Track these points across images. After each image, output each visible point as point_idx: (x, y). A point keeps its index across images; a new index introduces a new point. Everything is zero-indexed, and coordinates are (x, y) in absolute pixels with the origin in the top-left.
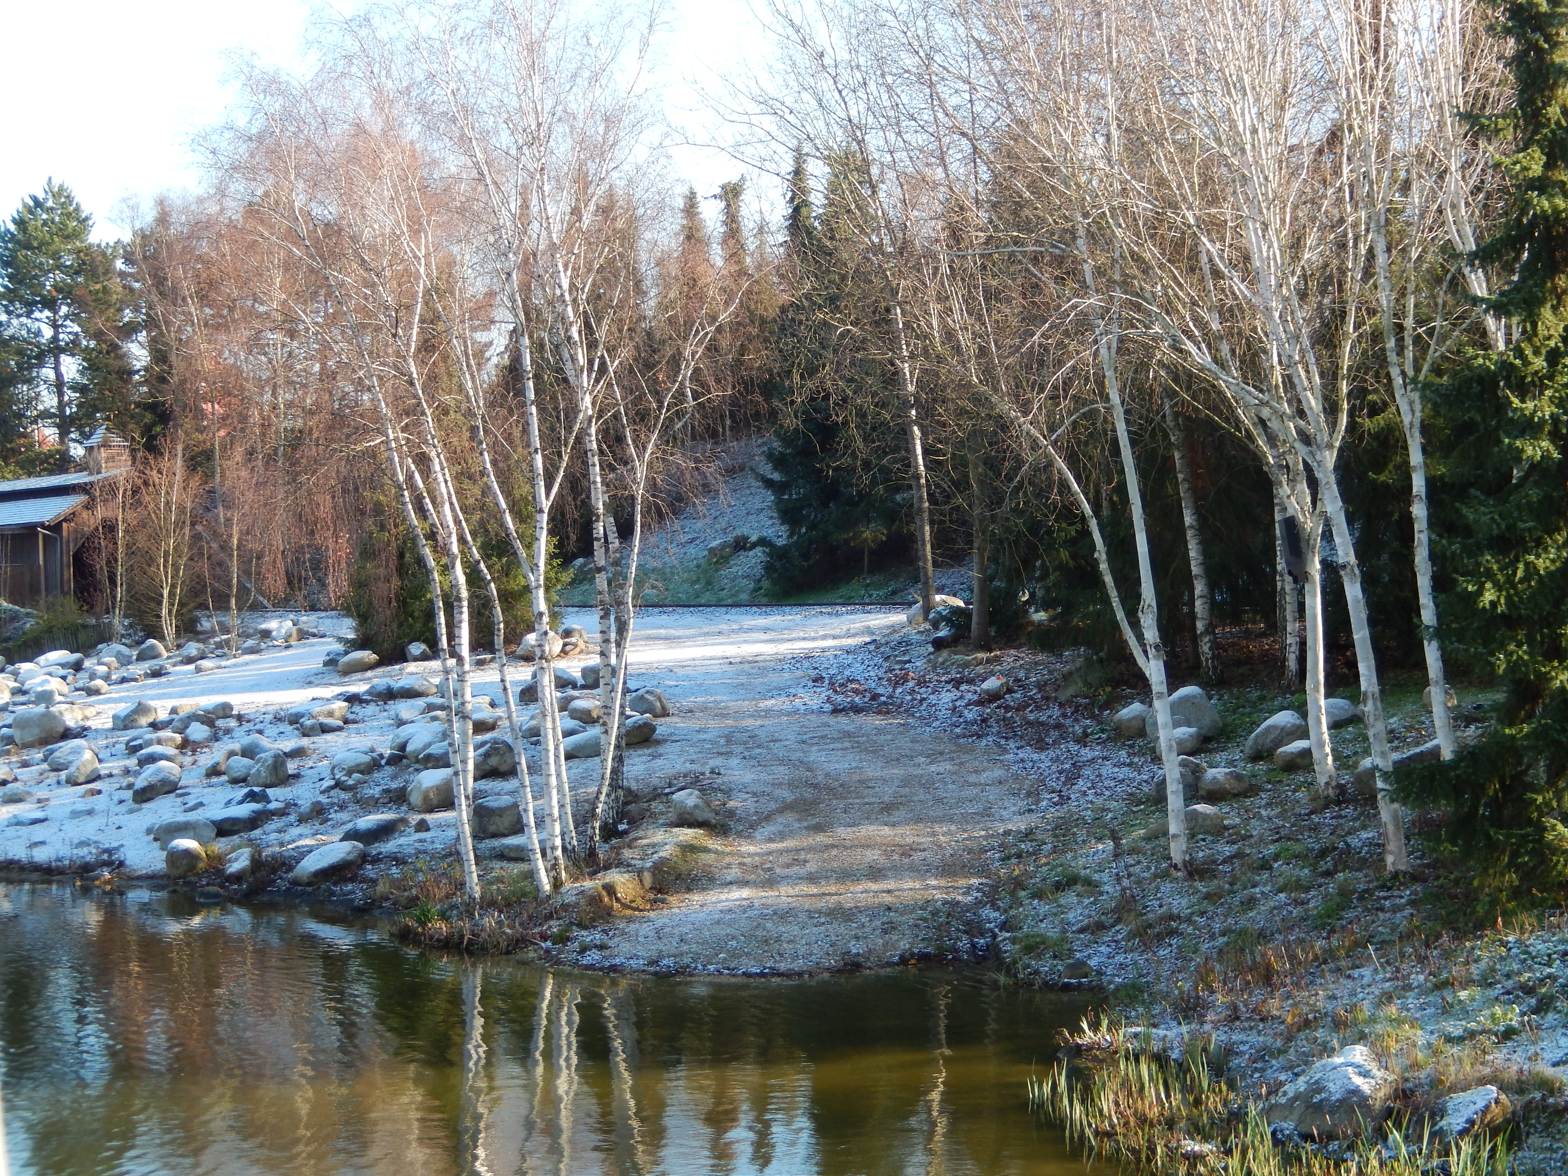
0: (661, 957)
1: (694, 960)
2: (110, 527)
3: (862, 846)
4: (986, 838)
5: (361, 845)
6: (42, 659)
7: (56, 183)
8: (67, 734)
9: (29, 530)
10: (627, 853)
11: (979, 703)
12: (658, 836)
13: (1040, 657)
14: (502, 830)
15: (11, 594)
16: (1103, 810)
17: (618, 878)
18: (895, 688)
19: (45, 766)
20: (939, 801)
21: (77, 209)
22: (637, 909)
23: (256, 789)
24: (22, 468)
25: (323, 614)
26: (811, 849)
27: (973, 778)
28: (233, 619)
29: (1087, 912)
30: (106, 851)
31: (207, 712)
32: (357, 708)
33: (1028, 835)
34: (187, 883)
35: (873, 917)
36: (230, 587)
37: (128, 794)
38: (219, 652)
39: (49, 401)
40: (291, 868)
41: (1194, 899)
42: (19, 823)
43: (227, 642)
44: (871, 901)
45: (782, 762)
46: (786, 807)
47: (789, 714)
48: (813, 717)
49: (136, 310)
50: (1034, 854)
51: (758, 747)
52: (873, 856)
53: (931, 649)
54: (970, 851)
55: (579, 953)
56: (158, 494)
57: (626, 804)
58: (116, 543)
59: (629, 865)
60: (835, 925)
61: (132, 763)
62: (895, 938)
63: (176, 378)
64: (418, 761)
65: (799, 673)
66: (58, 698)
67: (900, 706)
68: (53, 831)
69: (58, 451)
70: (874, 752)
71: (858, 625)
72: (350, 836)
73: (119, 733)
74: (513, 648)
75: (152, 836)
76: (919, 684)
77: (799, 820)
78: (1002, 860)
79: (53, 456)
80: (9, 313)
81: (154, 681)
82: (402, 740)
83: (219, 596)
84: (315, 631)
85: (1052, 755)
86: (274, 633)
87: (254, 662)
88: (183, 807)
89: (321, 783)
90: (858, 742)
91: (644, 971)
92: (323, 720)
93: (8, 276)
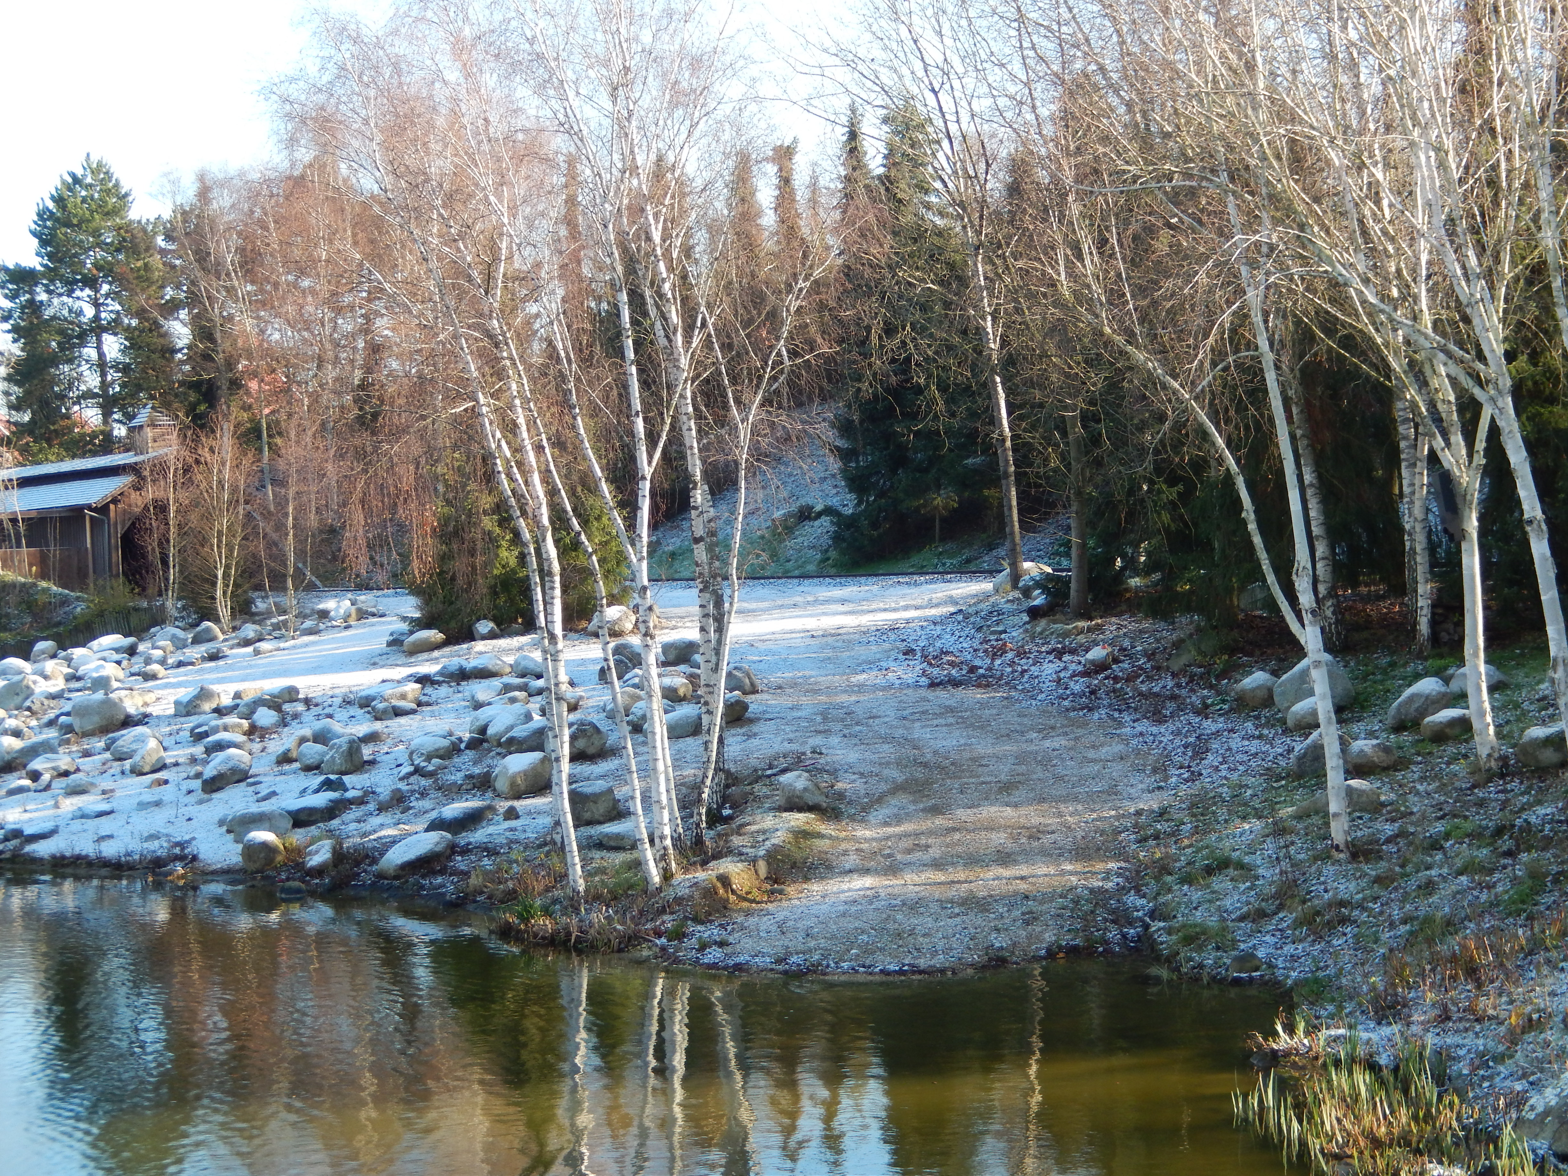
0: (788, 954)
1: (825, 957)
2: (161, 508)
3: (986, 829)
4: (1118, 818)
5: (449, 836)
6: (95, 644)
7: (94, 159)
8: (128, 722)
9: (76, 513)
10: (736, 841)
11: (1086, 674)
12: (768, 821)
13: (1146, 625)
14: (597, 817)
15: (60, 578)
16: (1241, 786)
17: (730, 867)
18: (993, 660)
19: (108, 755)
20: (1060, 778)
21: (117, 185)
22: (752, 901)
23: (333, 777)
24: (67, 450)
25: (380, 593)
26: (931, 833)
27: (1091, 754)
28: (290, 599)
29: (1244, 898)
30: (178, 844)
31: (273, 696)
32: (429, 690)
33: (1162, 814)
34: (265, 878)
35: (1011, 907)
36: (286, 566)
37: (197, 784)
38: (276, 633)
39: (91, 381)
40: (374, 861)
41: (1363, 883)
42: (84, 816)
43: (285, 623)
44: (1004, 889)
45: (887, 739)
46: (897, 789)
47: (884, 689)
48: (909, 692)
49: (178, 287)
50: (1173, 834)
51: (857, 724)
52: (999, 838)
53: (1026, 618)
54: (1103, 833)
55: (698, 950)
56: (211, 472)
57: (727, 786)
58: (167, 524)
59: (741, 854)
60: (972, 915)
61: (198, 750)
62: (1038, 929)
63: (221, 355)
64: (500, 745)
65: (887, 646)
66: (115, 684)
67: (1000, 679)
68: (120, 824)
69: (102, 432)
70: (982, 727)
71: (939, 595)
72: (435, 825)
73: (183, 719)
74: (584, 624)
75: (225, 828)
76: (1018, 655)
77: (914, 802)
78: (1139, 842)
79: (97, 437)
80: (49, 292)
81: (212, 664)
82: (481, 723)
83: (275, 576)
84: (374, 610)
85: (1172, 728)
86: (332, 614)
87: (313, 643)
88: (255, 797)
89: (399, 769)
90: (962, 717)
91: (772, 970)
92: (396, 702)
93: (47, 255)
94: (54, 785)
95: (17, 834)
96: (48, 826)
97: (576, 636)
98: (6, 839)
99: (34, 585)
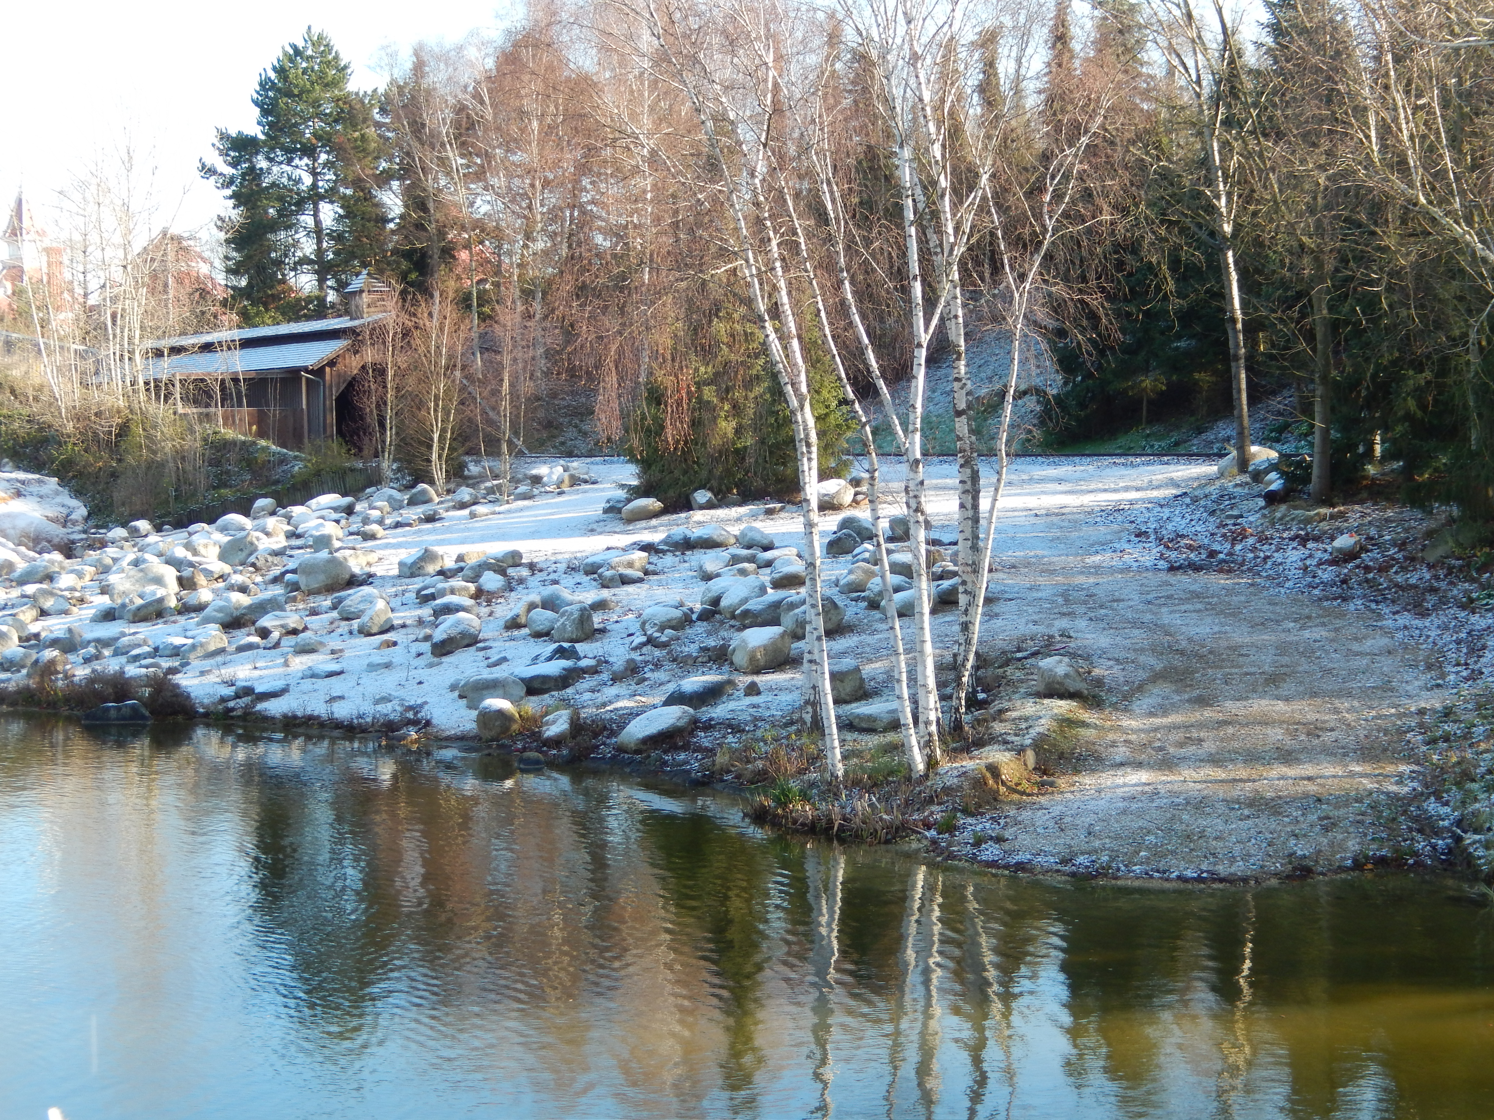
0: (1072, 853)
1: (1112, 859)
2: (380, 370)
3: (1260, 724)
4: (1399, 716)
5: (690, 710)
6: (313, 502)
7: (315, 32)
8: (353, 582)
9: (292, 375)
10: (998, 727)
11: (1334, 562)
12: (1029, 708)
13: (1390, 513)
14: (849, 695)
15: (279, 437)
17: (997, 756)
18: (1233, 545)
19: (335, 614)
20: (1328, 672)
21: (336, 58)
22: (1023, 793)
23: (566, 645)
24: (283, 314)
25: (589, 460)
26: (1201, 725)
27: (1356, 647)
28: (505, 463)
30: (410, 708)
31: (497, 560)
32: (654, 559)
33: (1447, 713)
34: (501, 746)
35: (1305, 810)
36: (501, 431)
37: (426, 647)
38: (491, 497)
39: (308, 247)
40: (613, 733)
42: (314, 676)
43: (499, 487)
44: (1292, 790)
45: (1136, 624)
46: (1157, 677)
47: (1121, 571)
48: (1149, 575)
49: (391, 159)
50: (1465, 737)
51: (1101, 607)
52: (1276, 735)
53: (1261, 502)
54: (1386, 732)
55: (973, 846)
56: (429, 337)
58: (385, 387)
59: (1006, 742)
60: (1264, 818)
61: (426, 612)
62: (1340, 837)
63: (434, 225)
64: (733, 617)
65: (1115, 527)
66: (337, 544)
67: (1242, 564)
68: (351, 684)
69: (317, 298)
70: (1233, 615)
71: (1159, 477)
72: (676, 699)
73: (407, 580)
75: (456, 693)
76: (1260, 541)
77: (1177, 692)
78: (1428, 744)
79: (311, 302)
80: (270, 160)
81: (429, 526)
82: (713, 594)
83: (490, 441)
84: (586, 477)
85: (1436, 622)
86: (545, 479)
87: (528, 508)
88: (486, 662)
89: (631, 638)
90: (1210, 603)
91: (1058, 871)
92: (623, 571)
93: (268, 124)
94: (282, 643)
95: (248, 691)
96: (279, 685)
97: (794, 508)
98: (237, 696)
99: (254, 443)
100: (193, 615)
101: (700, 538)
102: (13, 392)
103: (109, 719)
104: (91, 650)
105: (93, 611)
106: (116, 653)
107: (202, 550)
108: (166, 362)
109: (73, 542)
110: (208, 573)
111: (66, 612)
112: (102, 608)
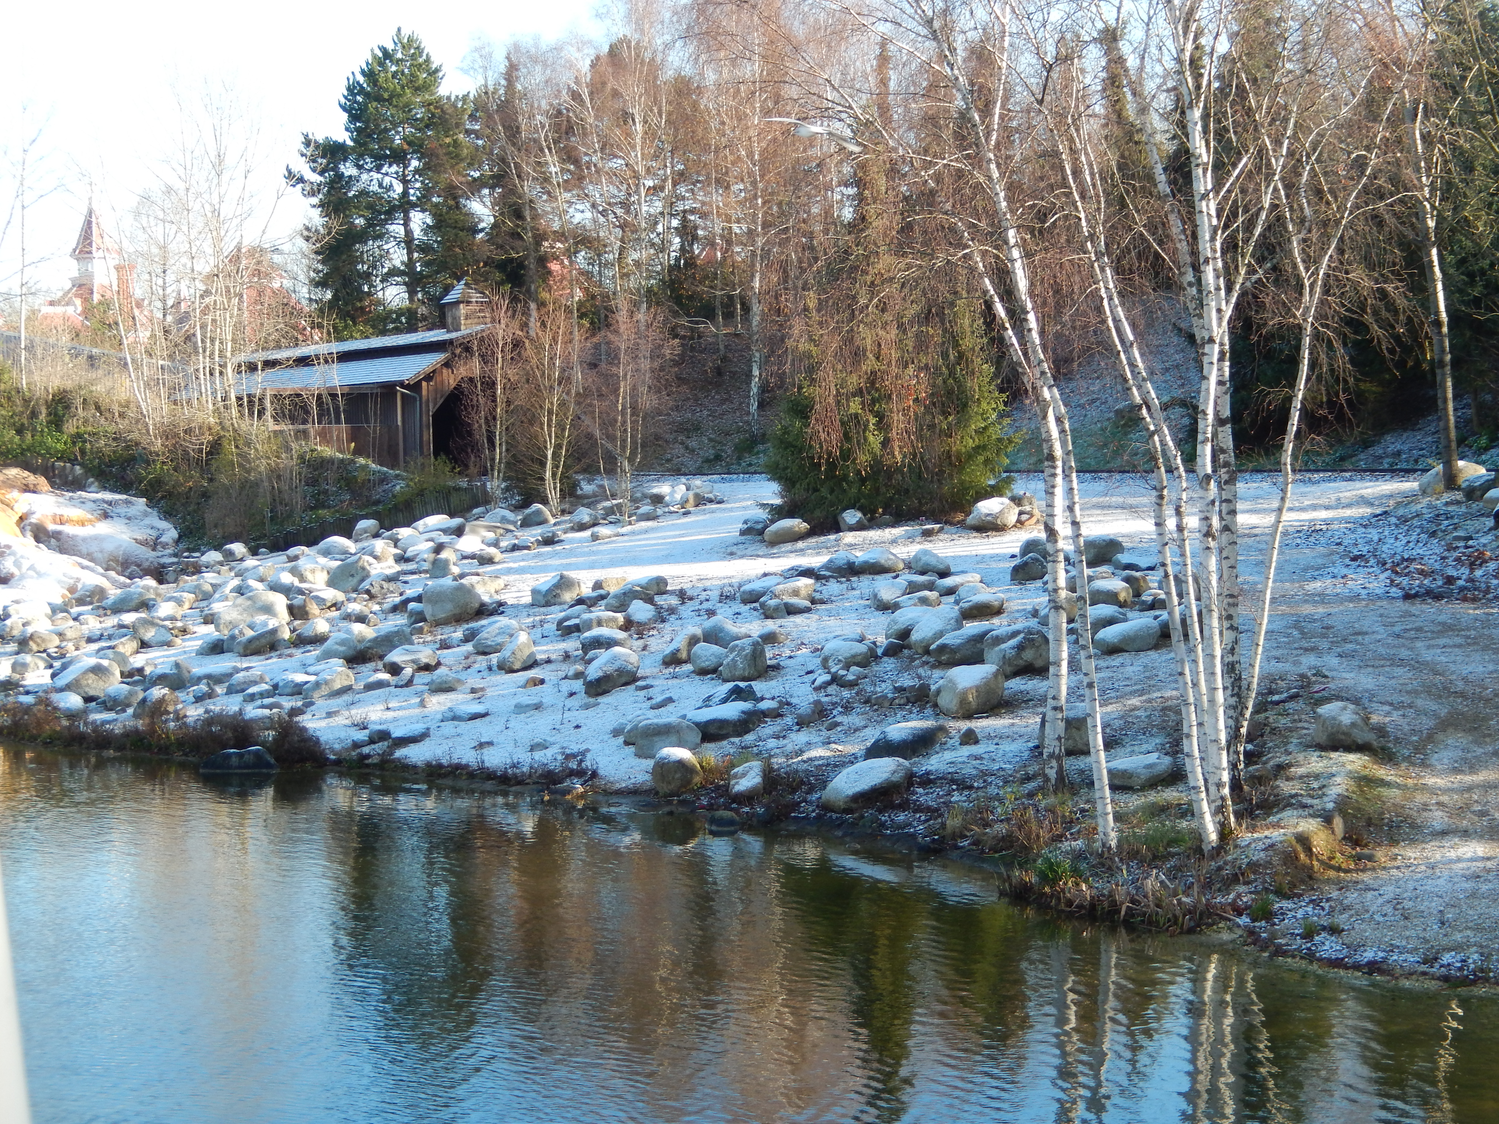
0: (1433, 950)
1: (1487, 957)
5: (902, 762)
6: (420, 524)
7: (406, 33)
8: (484, 611)
9: (388, 389)
10: (1286, 787)
12: (1315, 763)
15: (379, 455)
17: (1302, 823)
18: (1472, 570)
19: (469, 647)
21: (428, 61)
22: (1339, 869)
23: (742, 684)
24: (372, 328)
30: (574, 756)
31: (642, 587)
32: (818, 586)
34: (683, 803)
37: (578, 685)
38: (612, 518)
39: (398, 257)
40: (816, 789)
42: (455, 718)
43: (619, 506)
45: (1395, 661)
46: (1447, 724)
47: (1351, 600)
48: (1385, 604)
51: (1345, 640)
53: (1491, 523)
56: (542, 348)
58: (494, 401)
59: (1304, 806)
61: (572, 645)
63: (530, 233)
64: (927, 653)
65: (1323, 550)
66: (454, 569)
67: (1487, 591)
68: (499, 728)
69: (408, 311)
71: (1348, 494)
72: (882, 748)
73: (542, 609)
74: (960, 517)
75: (621, 739)
77: (1477, 743)
79: (402, 315)
80: (360, 167)
81: (549, 549)
82: (901, 626)
84: (711, 496)
86: (667, 499)
87: (653, 529)
88: (649, 704)
89: (811, 677)
90: (1468, 637)
91: (1424, 973)
92: (787, 599)
93: (358, 130)
94: (416, 681)
95: (383, 735)
96: (417, 728)
97: (953, 529)
98: (372, 741)
99: (353, 461)
100: (309, 647)
101: (866, 562)
102: (98, 408)
103: (230, 767)
104: (203, 687)
105: (200, 642)
106: (230, 691)
107: (309, 576)
108: (259, 376)
109: (163, 566)
110: (320, 601)
111: (169, 644)
112: (209, 639)
